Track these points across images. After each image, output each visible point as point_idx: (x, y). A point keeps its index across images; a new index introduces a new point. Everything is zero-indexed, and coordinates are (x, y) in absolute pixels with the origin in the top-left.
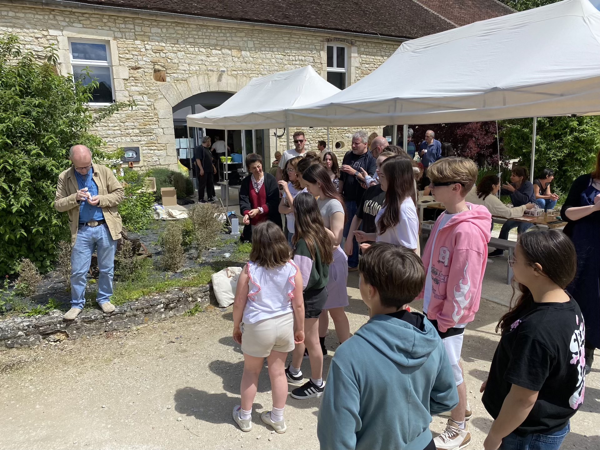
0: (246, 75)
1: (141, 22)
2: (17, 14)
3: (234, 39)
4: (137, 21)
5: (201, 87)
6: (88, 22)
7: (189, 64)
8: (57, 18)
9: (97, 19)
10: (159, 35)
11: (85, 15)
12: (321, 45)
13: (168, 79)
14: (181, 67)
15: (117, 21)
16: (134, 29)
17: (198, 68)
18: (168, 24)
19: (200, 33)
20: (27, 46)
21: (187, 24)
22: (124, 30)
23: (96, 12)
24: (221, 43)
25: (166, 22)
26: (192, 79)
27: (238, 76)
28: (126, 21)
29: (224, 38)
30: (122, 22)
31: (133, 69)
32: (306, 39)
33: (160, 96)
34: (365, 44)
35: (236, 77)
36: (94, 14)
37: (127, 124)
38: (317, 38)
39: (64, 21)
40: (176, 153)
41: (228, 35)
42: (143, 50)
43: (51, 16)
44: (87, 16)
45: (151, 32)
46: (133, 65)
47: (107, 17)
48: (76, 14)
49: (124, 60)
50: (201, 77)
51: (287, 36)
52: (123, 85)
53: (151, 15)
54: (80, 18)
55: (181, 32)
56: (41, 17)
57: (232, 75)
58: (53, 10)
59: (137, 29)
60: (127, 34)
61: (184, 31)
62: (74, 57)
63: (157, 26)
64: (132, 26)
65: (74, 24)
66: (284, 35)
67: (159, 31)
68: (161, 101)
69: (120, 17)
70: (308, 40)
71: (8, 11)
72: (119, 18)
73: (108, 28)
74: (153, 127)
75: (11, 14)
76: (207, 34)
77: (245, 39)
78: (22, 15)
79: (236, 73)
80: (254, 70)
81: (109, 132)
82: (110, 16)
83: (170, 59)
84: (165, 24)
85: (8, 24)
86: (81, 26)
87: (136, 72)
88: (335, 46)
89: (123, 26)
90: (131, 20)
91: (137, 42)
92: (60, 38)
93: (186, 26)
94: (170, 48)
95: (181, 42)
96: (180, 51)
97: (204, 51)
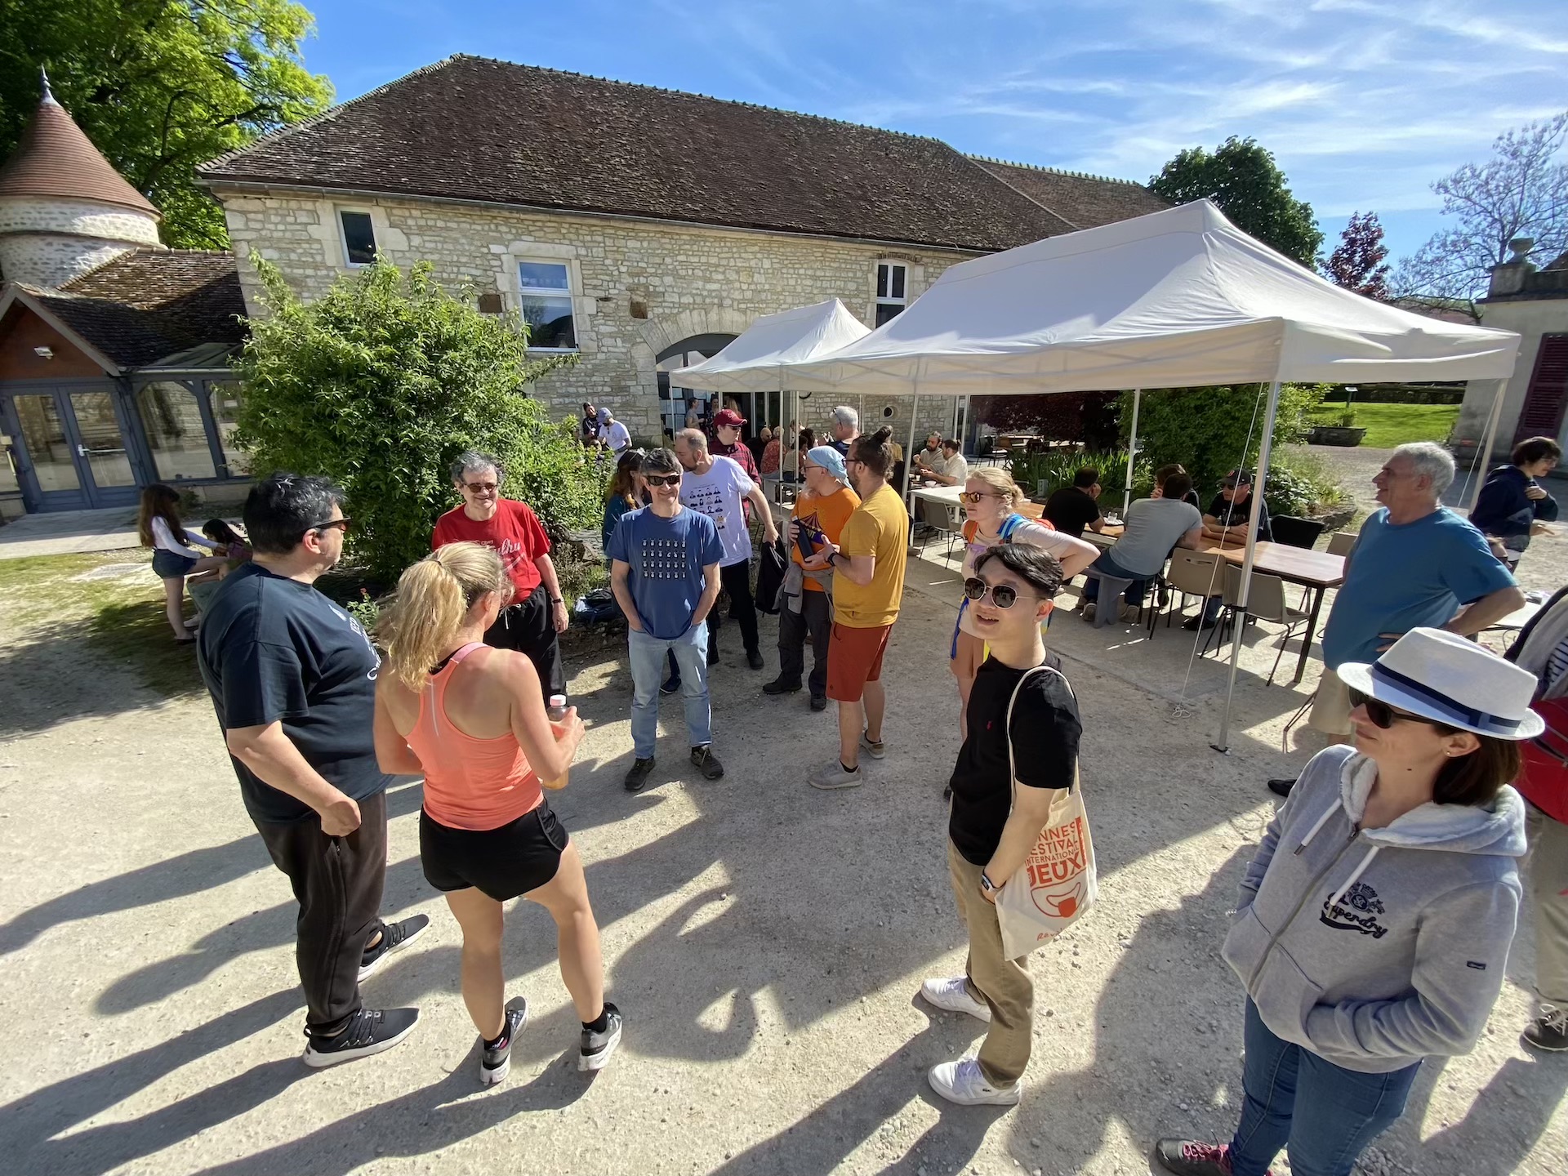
1: (612, 231)
2: (449, 224)
3: (743, 255)
4: (608, 231)
5: (696, 328)
6: (542, 234)
8: (500, 228)
9: (552, 230)
10: (637, 251)
11: (537, 224)
12: (869, 264)
13: (650, 315)
14: (667, 299)
15: (580, 231)
16: (604, 243)
17: (691, 300)
18: (651, 235)
19: (695, 248)
20: (463, 269)
21: (678, 234)
22: (590, 245)
23: (553, 219)
24: (724, 262)
25: (648, 232)
26: (683, 316)
27: (748, 310)
28: (593, 231)
29: (729, 255)
30: (587, 233)
31: (602, 299)
32: (848, 254)
33: (638, 340)
34: (935, 261)
35: (744, 312)
36: (549, 222)
37: (594, 379)
38: (864, 254)
39: (510, 232)
40: (660, 421)
41: (735, 250)
42: (616, 273)
43: (493, 227)
44: (539, 224)
45: (626, 247)
46: (602, 294)
47: (567, 226)
48: (526, 222)
49: (590, 287)
50: (695, 313)
51: (821, 250)
52: (589, 323)
53: (628, 221)
54: (531, 228)
55: (669, 247)
56: (479, 228)
57: (738, 310)
58: (495, 217)
59: (607, 243)
60: (594, 250)
61: (673, 245)
62: (524, 284)
63: (635, 238)
64: (600, 239)
65: (524, 237)
66: (816, 249)
67: (638, 245)
68: (639, 347)
69: (585, 225)
70: (851, 256)
71: (435, 220)
72: (584, 227)
73: (567, 242)
74: (629, 383)
75: (440, 224)
76: (706, 249)
77: (759, 256)
78: (454, 225)
79: (745, 307)
80: (771, 301)
81: (572, 390)
82: (571, 224)
83: (653, 286)
84: (646, 235)
85: (437, 239)
86: (532, 239)
87: (606, 304)
88: (891, 264)
89: (589, 238)
90: (600, 229)
91: (607, 262)
92: (504, 258)
93: (676, 237)
94: (653, 270)
95: (668, 260)
96: (668, 275)
97: (701, 274)
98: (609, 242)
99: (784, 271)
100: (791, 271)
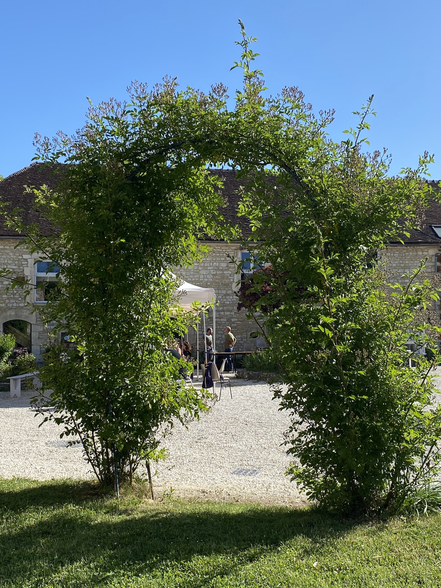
12: (234, 254)
20: (9, 266)
32: (221, 249)
38: (231, 248)
43: (25, 247)
56: (19, 248)
62: (38, 272)
70: (223, 249)
75: (2, 247)
92: (29, 260)
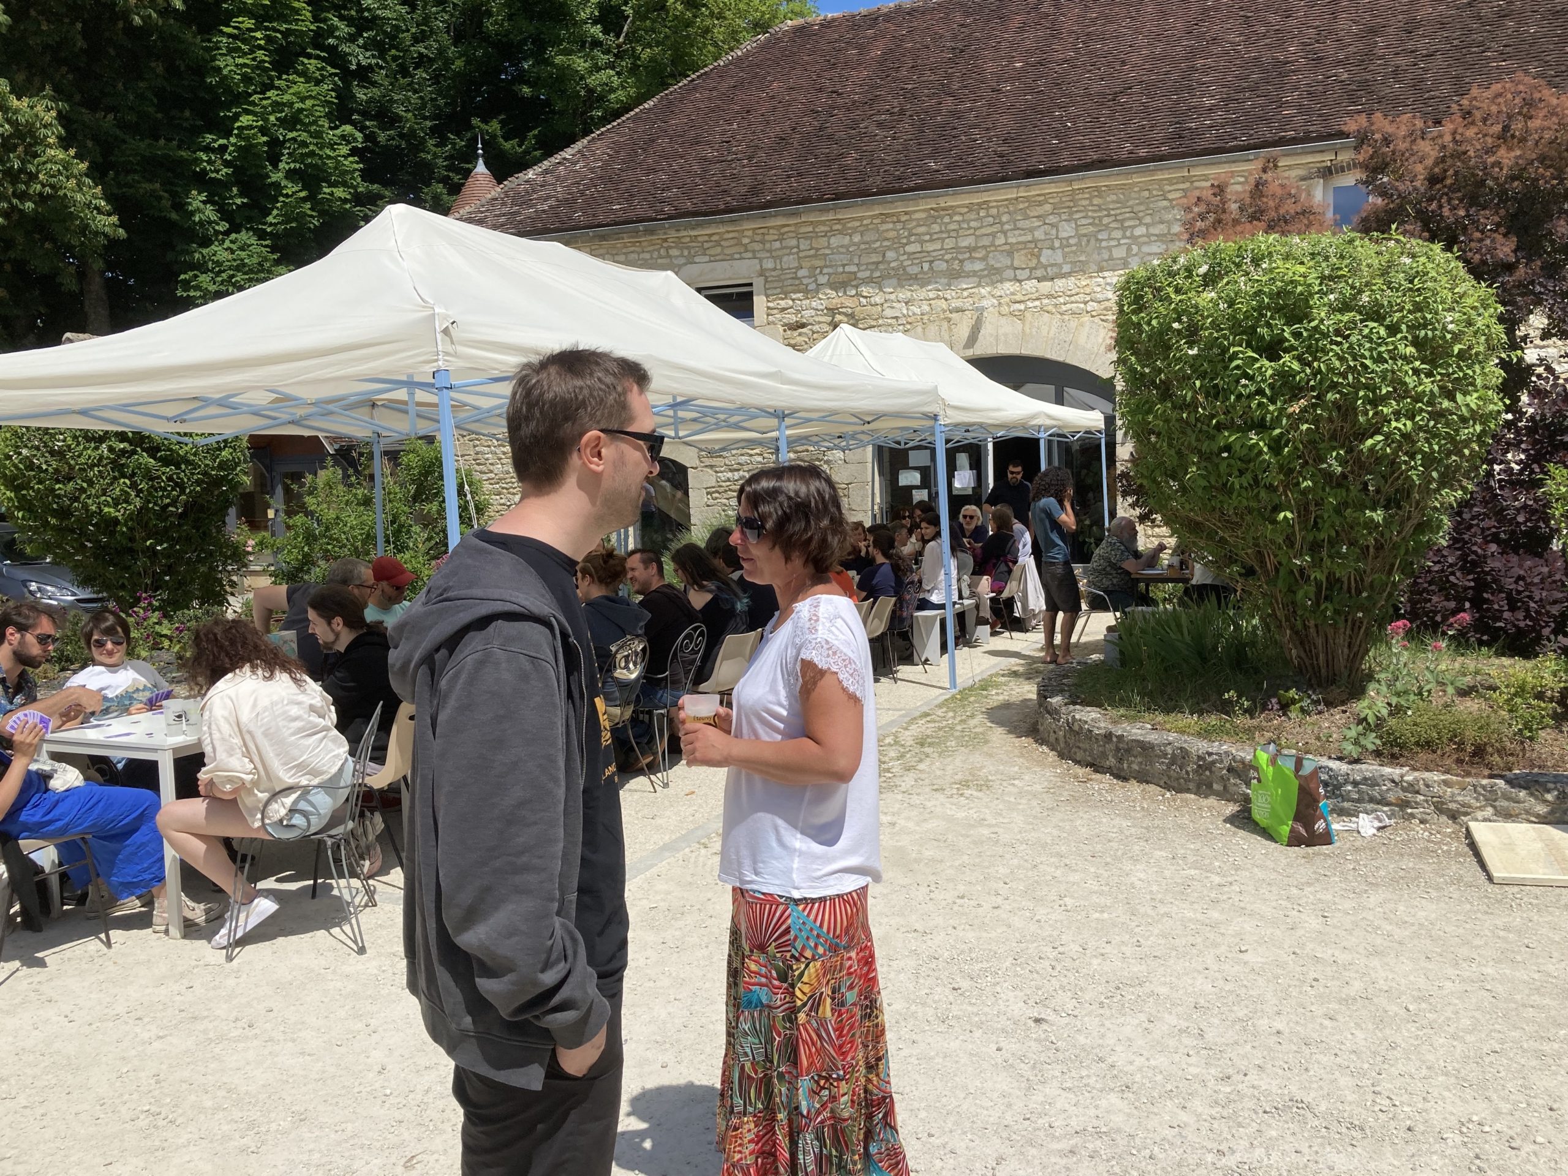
0: (1050, 308)
1: (811, 229)
3: (1021, 224)
4: (803, 230)
6: (719, 249)
7: (906, 303)
8: (671, 252)
9: (732, 242)
10: (844, 250)
11: (713, 238)
14: (888, 313)
15: (767, 237)
16: (798, 247)
17: (926, 308)
18: (865, 222)
19: (936, 228)
21: (906, 213)
22: (779, 253)
23: (729, 229)
24: (986, 241)
27: (1027, 314)
28: (783, 234)
29: (994, 229)
30: (776, 237)
31: (791, 327)
35: (1020, 316)
36: (728, 232)
41: (1005, 218)
42: (813, 287)
44: (717, 238)
45: (828, 247)
46: (791, 320)
47: (750, 233)
48: (700, 239)
49: (775, 311)
51: (1181, 186)
53: (829, 210)
54: (706, 245)
55: (892, 234)
56: (648, 257)
57: (1011, 314)
58: (666, 240)
59: (802, 247)
60: (785, 259)
61: (898, 231)
63: (840, 232)
64: (794, 242)
65: (697, 259)
66: (1167, 188)
67: (846, 241)
69: (772, 228)
72: (771, 231)
73: (750, 255)
76: (953, 226)
77: (1052, 219)
79: (1022, 307)
80: (1073, 292)
82: (754, 230)
83: (866, 297)
84: (858, 224)
86: (707, 258)
87: (796, 333)
89: (777, 245)
90: (792, 228)
91: (801, 273)
93: (903, 218)
94: (868, 274)
95: (890, 255)
96: (889, 277)
97: (944, 266)
98: (804, 245)
99: (1102, 236)
100: (1117, 234)
